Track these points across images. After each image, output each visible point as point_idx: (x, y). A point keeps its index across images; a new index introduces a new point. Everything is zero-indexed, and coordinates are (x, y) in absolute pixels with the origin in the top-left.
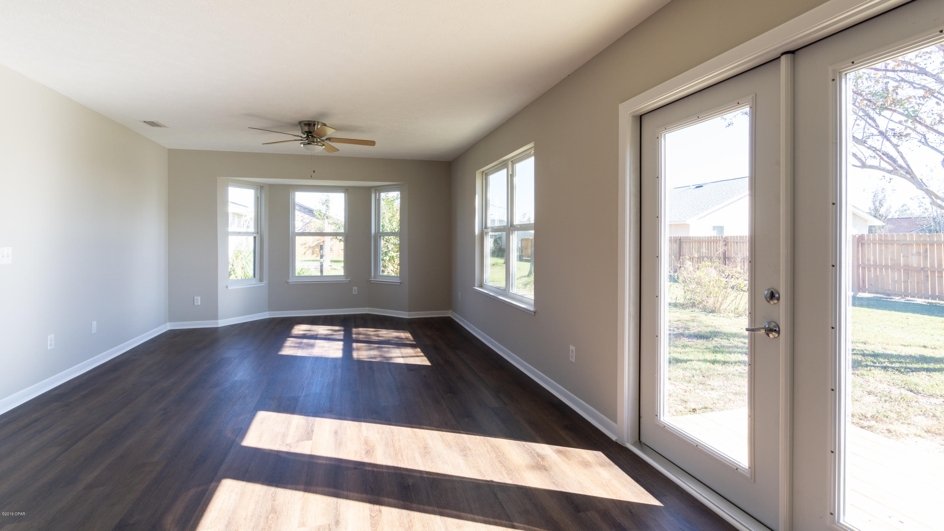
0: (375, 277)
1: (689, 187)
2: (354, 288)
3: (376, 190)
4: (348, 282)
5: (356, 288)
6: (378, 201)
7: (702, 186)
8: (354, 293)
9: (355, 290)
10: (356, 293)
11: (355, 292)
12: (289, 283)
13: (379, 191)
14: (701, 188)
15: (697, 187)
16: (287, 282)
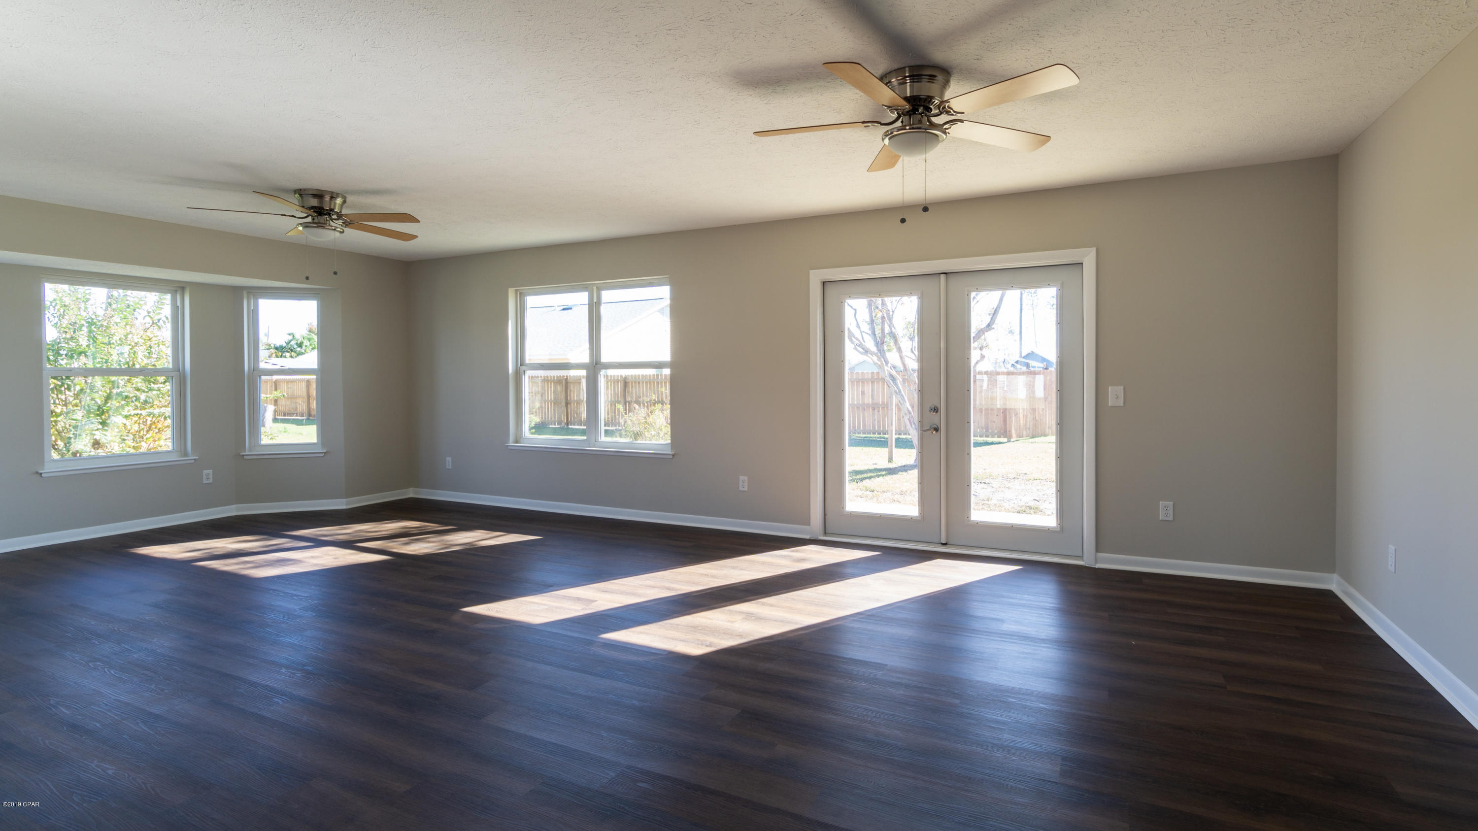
0: (250, 450)
1: (553, 308)
2: (205, 472)
3: (248, 293)
4: (193, 461)
5: (210, 471)
6: (255, 314)
7: (571, 309)
8: (205, 482)
9: (208, 475)
10: (211, 481)
11: (208, 479)
12: (43, 475)
13: (254, 295)
14: (570, 310)
15: (564, 309)
16: (37, 473)
